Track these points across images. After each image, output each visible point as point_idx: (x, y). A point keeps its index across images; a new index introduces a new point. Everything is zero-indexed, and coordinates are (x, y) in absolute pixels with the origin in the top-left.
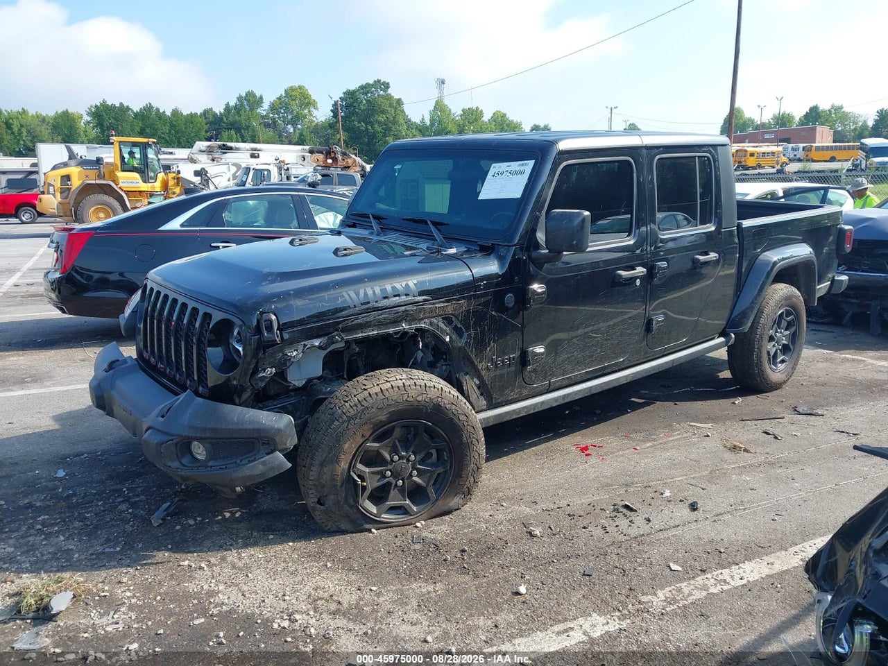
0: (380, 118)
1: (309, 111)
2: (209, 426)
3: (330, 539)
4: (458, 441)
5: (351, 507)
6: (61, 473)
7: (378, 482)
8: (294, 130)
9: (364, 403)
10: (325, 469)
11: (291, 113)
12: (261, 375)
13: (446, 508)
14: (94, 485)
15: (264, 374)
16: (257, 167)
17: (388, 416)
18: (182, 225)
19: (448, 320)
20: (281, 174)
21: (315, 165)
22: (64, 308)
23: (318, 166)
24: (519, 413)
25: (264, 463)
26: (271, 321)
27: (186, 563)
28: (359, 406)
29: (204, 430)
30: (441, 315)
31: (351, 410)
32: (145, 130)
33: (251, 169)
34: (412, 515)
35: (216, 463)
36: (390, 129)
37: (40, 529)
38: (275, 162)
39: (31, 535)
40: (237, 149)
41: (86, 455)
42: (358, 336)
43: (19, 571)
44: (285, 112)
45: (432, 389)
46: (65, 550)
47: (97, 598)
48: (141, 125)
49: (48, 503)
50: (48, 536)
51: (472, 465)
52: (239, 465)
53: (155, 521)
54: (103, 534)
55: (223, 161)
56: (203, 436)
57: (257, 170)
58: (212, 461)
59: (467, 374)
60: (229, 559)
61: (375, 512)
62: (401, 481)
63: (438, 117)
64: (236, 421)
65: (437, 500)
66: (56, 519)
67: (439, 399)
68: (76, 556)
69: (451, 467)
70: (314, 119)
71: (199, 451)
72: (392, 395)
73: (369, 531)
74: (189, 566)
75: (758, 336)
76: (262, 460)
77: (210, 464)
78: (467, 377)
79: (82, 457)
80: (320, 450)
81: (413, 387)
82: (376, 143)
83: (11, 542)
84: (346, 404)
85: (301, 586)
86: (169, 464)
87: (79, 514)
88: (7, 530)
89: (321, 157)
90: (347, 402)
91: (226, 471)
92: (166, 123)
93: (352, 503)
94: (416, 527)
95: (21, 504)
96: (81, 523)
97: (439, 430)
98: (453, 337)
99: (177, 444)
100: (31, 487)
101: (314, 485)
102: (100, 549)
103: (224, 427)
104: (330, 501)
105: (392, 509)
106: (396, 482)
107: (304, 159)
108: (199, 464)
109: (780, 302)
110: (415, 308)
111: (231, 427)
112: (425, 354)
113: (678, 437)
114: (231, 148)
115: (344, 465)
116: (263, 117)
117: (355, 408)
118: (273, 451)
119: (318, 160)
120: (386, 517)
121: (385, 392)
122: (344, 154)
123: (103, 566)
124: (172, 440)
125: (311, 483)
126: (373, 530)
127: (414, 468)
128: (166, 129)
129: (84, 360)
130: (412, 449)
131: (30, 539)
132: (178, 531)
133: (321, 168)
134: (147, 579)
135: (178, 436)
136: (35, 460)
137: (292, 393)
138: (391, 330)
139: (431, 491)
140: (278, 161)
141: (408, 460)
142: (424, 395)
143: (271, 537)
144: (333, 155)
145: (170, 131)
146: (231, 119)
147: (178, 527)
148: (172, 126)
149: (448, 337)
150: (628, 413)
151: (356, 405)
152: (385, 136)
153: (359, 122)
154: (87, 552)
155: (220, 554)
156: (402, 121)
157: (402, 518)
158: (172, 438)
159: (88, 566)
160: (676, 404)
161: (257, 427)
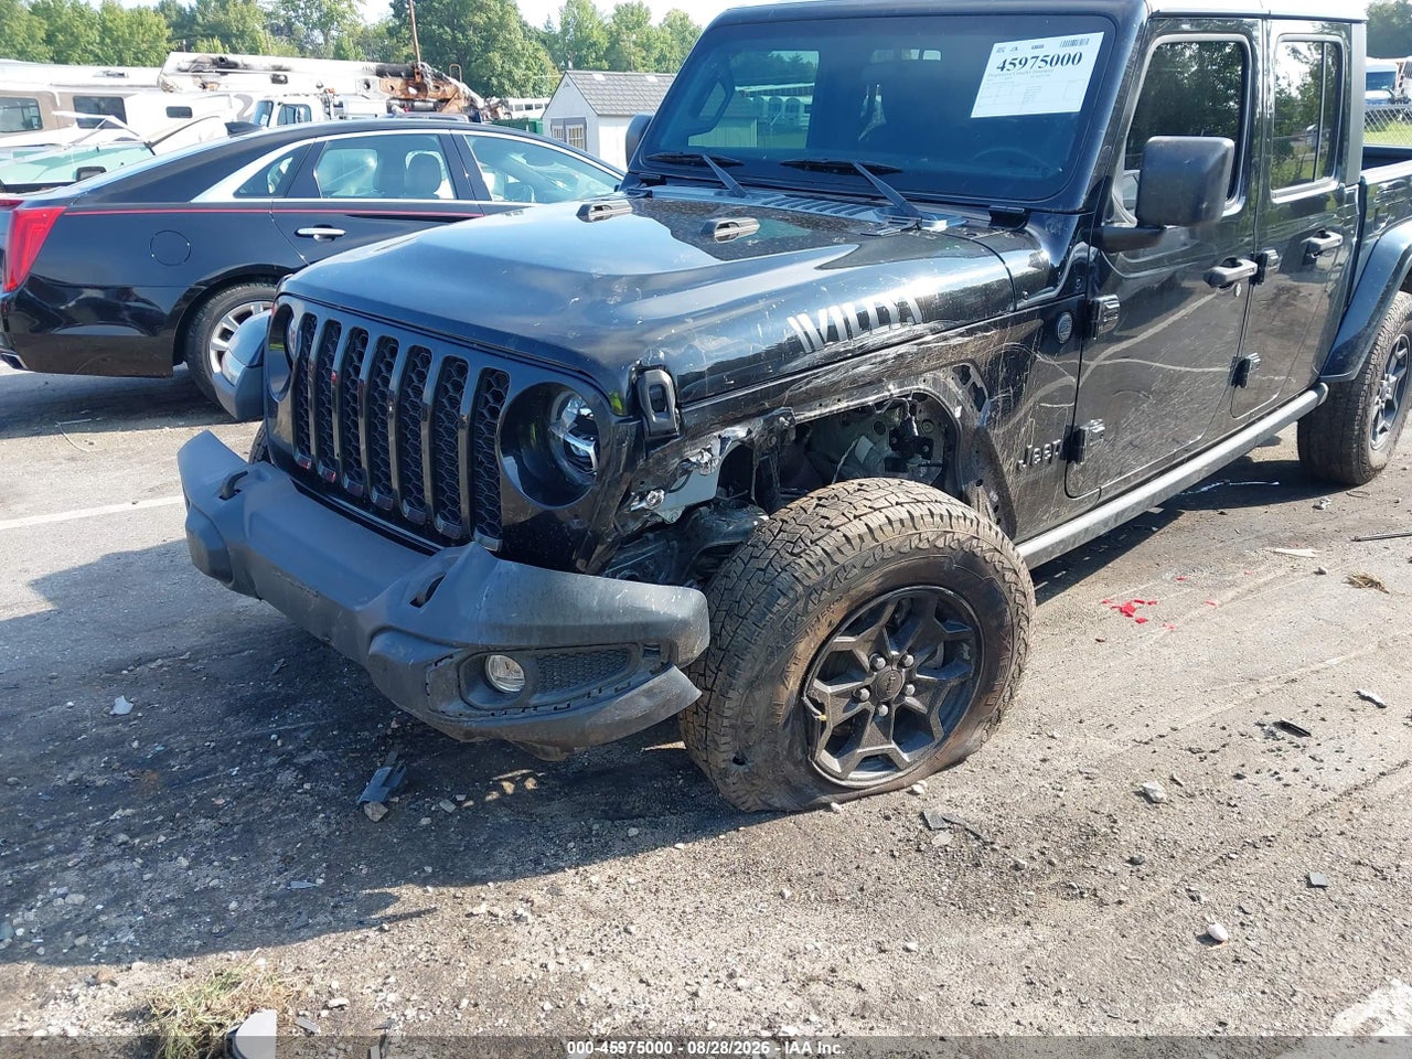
0: (477, 19)
1: (350, 6)
2: (538, 622)
3: (754, 829)
4: (995, 623)
5: (796, 764)
6: (122, 706)
7: (844, 712)
8: (326, 40)
9: (838, 558)
10: (758, 695)
11: (319, 8)
12: (636, 505)
13: (960, 752)
14: (203, 729)
15: (644, 504)
16: (287, 101)
17: (880, 580)
18: (237, 194)
19: (964, 375)
20: (329, 114)
21: (388, 96)
22: (18, 357)
23: (394, 98)
24: (1052, 553)
25: (649, 694)
26: (662, 387)
27: (483, 908)
28: (828, 563)
29: (524, 631)
30: (951, 364)
31: (811, 573)
32: (54, 35)
33: (276, 104)
34: (901, 770)
35: (546, 699)
36: (495, 38)
37: (125, 843)
38: (317, 91)
39: (109, 859)
40: (246, 67)
41: (159, 662)
42: (812, 414)
43: (118, 957)
44: (307, 7)
45: (962, 521)
46: (201, 891)
47: (325, 1013)
48: (46, 27)
49: (119, 776)
50: (150, 857)
51: (1013, 667)
52: (597, 701)
53: (374, 812)
54: (270, 844)
55: (222, 88)
56: (524, 643)
57: (285, 105)
58: (538, 695)
59: (980, 483)
60: (568, 890)
61: (840, 771)
62: (884, 707)
63: (575, 18)
64: (596, 610)
65: (945, 738)
66: (150, 815)
67: (975, 542)
68: (233, 905)
69: (977, 672)
70: (360, 20)
71: (507, 674)
72: (891, 538)
73: (827, 807)
74: (491, 914)
75: (1365, 387)
76: (645, 686)
77: (534, 701)
78: (980, 489)
79: (153, 665)
80: (749, 657)
81: (928, 519)
82: (471, 62)
83: (71, 876)
84: (799, 561)
85: (756, 950)
86: (441, 707)
87: (200, 799)
88: (51, 847)
89: (398, 82)
90: (798, 555)
91: (571, 714)
92: (94, 24)
93: (800, 756)
94: (913, 793)
95: (60, 783)
96: (210, 822)
97: (965, 604)
98: (968, 408)
99: (458, 665)
100: (67, 742)
101: (732, 726)
102: (278, 883)
103: (571, 623)
104: (757, 758)
105: (870, 762)
106: (876, 710)
107: (369, 86)
108: (509, 703)
109: (1401, 324)
110: (915, 349)
111: (587, 622)
112: (875, 444)
113: (1270, 577)
114: (235, 66)
115: (793, 684)
116: (268, 15)
117: (820, 569)
118: (665, 667)
119: (393, 88)
120: (860, 778)
121: (878, 534)
122: (437, 77)
123: (304, 927)
124: (451, 657)
125: (726, 722)
126: (834, 805)
127: (910, 680)
128: (94, 35)
129: (73, 459)
130: (909, 644)
131: (112, 867)
132: (426, 829)
133: (398, 102)
134: (415, 954)
135: (466, 646)
136: (53, 678)
137: (651, 536)
138: (871, 399)
139: (935, 721)
140: (322, 90)
141: (901, 665)
142: (949, 536)
143: (633, 831)
144: (418, 79)
145: (102, 39)
146: (210, 17)
147: (425, 821)
148: (106, 31)
149: (960, 408)
150: (1154, 532)
151: (821, 562)
152: (486, 49)
153: (440, 26)
154: (254, 892)
155: (544, 881)
156: (514, 25)
157: (884, 776)
158: (451, 651)
159: (268, 928)
160: (1222, 513)
161: (640, 619)
